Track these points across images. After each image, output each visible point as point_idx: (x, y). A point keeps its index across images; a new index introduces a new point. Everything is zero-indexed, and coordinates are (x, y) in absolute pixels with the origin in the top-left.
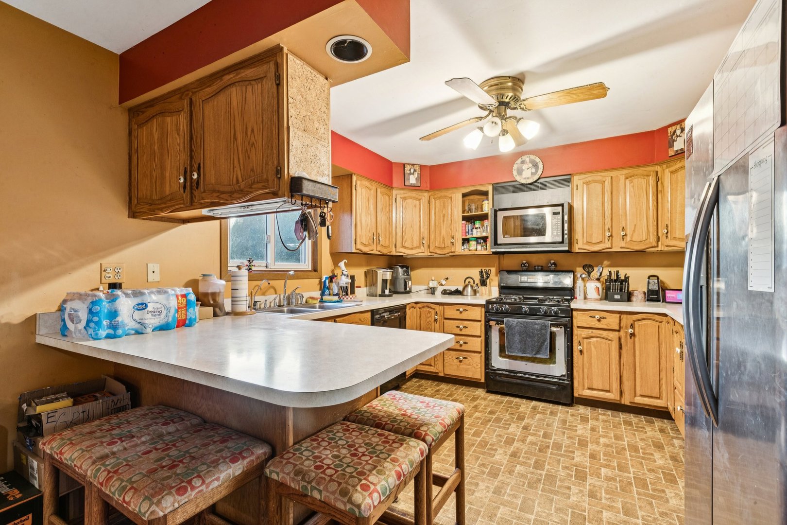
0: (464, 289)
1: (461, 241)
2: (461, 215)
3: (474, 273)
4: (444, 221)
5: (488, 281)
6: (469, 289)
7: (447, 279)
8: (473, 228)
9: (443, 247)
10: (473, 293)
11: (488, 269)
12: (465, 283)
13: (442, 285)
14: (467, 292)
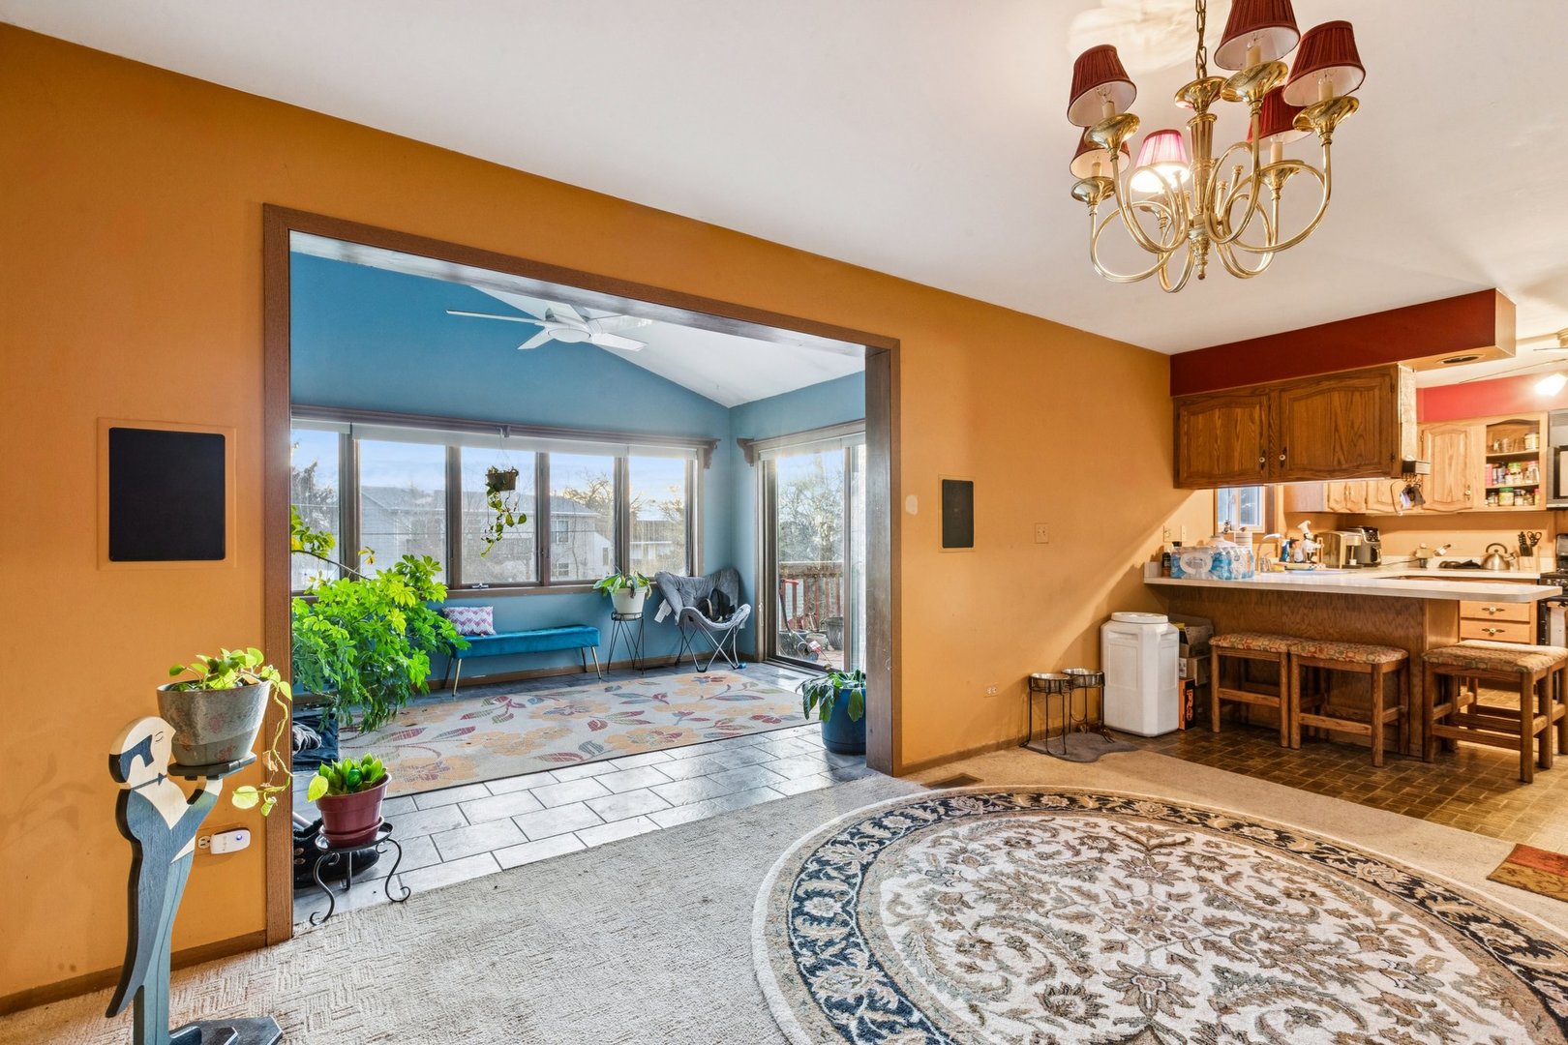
0: (1486, 561)
1: (1484, 494)
2: (1484, 454)
3: (1510, 539)
4: (1450, 465)
5: (1535, 549)
6: (1497, 560)
7: (1449, 546)
8: (1507, 474)
9: (1449, 500)
10: (1503, 566)
11: (1534, 532)
12: (1487, 551)
13: (1438, 555)
14: (1493, 564)
